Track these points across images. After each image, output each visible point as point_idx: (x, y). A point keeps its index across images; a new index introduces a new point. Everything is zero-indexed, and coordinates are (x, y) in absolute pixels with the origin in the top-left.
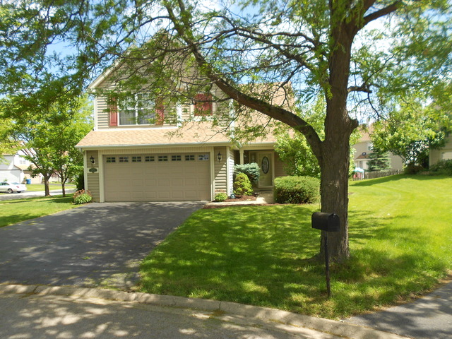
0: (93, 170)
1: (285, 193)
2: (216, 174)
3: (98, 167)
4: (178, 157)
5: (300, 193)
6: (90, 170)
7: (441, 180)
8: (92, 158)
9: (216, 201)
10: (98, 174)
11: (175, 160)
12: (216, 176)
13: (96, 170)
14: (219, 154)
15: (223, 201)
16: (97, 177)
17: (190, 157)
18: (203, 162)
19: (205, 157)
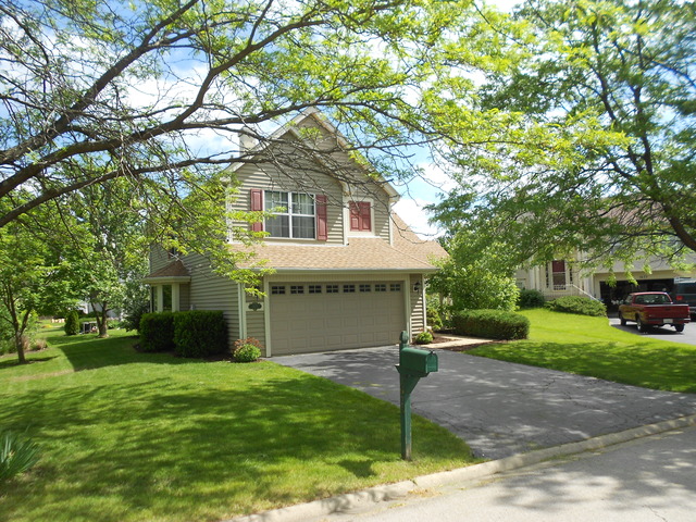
0: (255, 306)
2: (412, 308)
3: (263, 301)
4: (367, 286)
6: (250, 307)
10: (263, 313)
11: (363, 290)
12: (412, 312)
13: (260, 306)
14: (416, 284)
15: (430, 342)
16: (261, 316)
17: (381, 287)
18: (396, 293)
19: (397, 287)
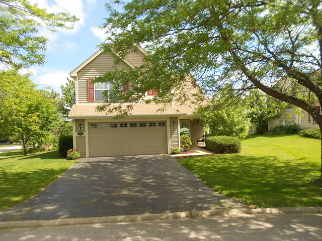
0: (80, 134)
1: (224, 147)
2: (171, 135)
3: (84, 131)
4: (144, 124)
5: (233, 146)
6: (78, 134)
7: (282, 137)
8: (80, 125)
9: (173, 153)
10: (84, 137)
11: (142, 126)
12: (171, 137)
13: (83, 134)
14: (174, 122)
15: (179, 153)
16: (83, 139)
17: (152, 124)
18: (162, 127)
19: (163, 124)
